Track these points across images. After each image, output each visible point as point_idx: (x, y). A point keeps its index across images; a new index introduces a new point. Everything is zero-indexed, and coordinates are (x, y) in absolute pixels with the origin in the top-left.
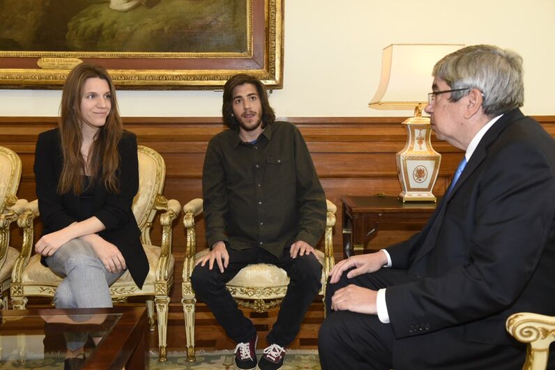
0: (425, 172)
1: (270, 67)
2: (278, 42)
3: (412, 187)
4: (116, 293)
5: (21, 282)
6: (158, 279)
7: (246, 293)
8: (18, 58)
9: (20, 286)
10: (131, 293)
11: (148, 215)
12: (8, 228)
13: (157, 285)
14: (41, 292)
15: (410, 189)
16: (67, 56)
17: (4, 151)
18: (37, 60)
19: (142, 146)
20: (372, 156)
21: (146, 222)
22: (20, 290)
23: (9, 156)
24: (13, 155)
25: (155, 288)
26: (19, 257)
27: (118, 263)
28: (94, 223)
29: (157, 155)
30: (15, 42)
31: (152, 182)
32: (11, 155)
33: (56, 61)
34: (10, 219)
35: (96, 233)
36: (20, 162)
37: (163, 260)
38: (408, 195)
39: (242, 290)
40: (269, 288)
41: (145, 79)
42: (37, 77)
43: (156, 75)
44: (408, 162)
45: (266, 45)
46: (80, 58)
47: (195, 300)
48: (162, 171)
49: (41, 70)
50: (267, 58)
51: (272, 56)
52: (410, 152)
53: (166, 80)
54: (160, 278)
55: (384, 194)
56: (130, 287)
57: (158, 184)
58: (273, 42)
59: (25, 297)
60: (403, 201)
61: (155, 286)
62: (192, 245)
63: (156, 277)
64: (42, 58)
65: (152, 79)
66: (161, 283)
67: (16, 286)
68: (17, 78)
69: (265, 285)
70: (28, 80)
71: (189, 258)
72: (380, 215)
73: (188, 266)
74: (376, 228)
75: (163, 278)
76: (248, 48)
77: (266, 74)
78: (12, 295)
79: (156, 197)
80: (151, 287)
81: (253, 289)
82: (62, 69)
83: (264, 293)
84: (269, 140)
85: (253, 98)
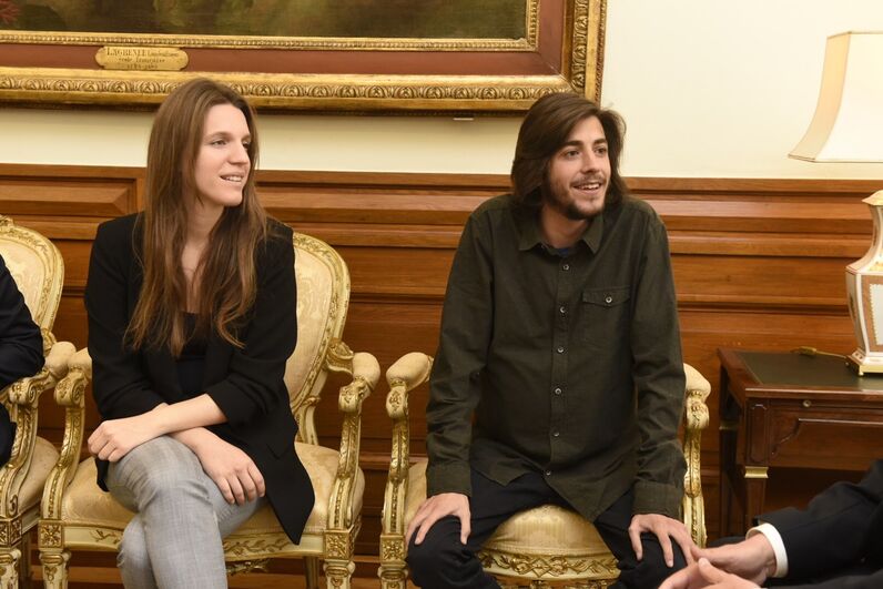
1: (574, 71)
2: (593, 18)
3: (880, 340)
4: (245, 550)
5: (59, 519)
6: (332, 525)
7: (513, 566)
8: (57, 45)
9: (59, 527)
10: (276, 550)
11: (312, 382)
12: (35, 405)
13: (328, 537)
14: (97, 540)
15: (876, 348)
16: (154, 44)
17: (30, 239)
18: (96, 52)
19: (303, 236)
20: (789, 264)
21: (308, 396)
22: (59, 535)
23: (39, 249)
24: (48, 248)
25: (325, 543)
26: (57, 465)
27: (250, 485)
28: (204, 407)
29: (334, 255)
30: (54, 13)
31: (322, 312)
32: (42, 246)
33: (134, 53)
34: (39, 386)
35: (205, 427)
36: (60, 262)
37: (341, 486)
38: (870, 361)
39: (505, 561)
40: (560, 558)
41: (313, 95)
42: (95, 87)
43: (334, 85)
44: (874, 288)
45: (567, 24)
46: (181, 48)
47: (406, 572)
48: (342, 290)
49: (104, 72)
50: (567, 51)
51: (580, 47)
52: (879, 268)
53: (355, 95)
54: (336, 522)
55: (814, 350)
56: (275, 539)
57: (334, 318)
58: (581, 18)
59: (66, 550)
60: (858, 371)
61: (324, 538)
62: (403, 454)
63: (328, 521)
64: (106, 48)
65: (327, 95)
66: (337, 534)
67: (50, 527)
68: (55, 89)
69: (552, 551)
70: (77, 92)
71: (397, 483)
72: (807, 405)
73: (395, 501)
74: (795, 431)
75: (341, 523)
76: (529, 29)
77: (565, 86)
78: (40, 542)
79: (330, 345)
80: (318, 540)
81: (527, 558)
82: (145, 70)
83: (551, 569)
84: (595, 252)
85: (601, 151)
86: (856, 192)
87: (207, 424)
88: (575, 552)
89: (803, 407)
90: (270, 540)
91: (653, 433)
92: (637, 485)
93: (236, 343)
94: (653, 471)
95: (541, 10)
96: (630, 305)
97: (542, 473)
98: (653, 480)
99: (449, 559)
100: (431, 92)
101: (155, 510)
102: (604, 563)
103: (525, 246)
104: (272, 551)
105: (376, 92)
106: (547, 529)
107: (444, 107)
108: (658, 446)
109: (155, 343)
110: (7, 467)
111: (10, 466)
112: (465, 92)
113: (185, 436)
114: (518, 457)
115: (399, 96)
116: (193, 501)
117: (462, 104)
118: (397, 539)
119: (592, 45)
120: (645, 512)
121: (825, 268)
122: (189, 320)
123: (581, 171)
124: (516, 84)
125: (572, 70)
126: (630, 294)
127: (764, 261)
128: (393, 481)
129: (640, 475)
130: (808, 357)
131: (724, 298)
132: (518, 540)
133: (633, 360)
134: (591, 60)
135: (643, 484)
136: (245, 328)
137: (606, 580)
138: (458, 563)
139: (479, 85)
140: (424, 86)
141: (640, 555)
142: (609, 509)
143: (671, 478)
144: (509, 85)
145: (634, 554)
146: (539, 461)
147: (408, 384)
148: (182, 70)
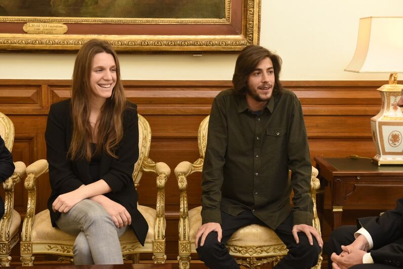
0: (400, 137)
2: (256, 9)
3: (387, 150)
5: (30, 241)
6: (157, 238)
7: (240, 251)
9: (30, 244)
10: (132, 251)
12: (13, 190)
13: (155, 244)
14: (48, 250)
15: (385, 153)
16: (52, 21)
18: (23, 26)
22: (30, 248)
24: (5, 118)
25: (153, 246)
28: (101, 185)
30: (2, 8)
32: (3, 118)
33: (42, 26)
35: (103, 194)
36: (12, 125)
37: (160, 221)
38: (383, 159)
39: (236, 249)
40: (260, 247)
41: (128, 45)
42: (24, 42)
43: (138, 40)
44: (384, 127)
45: (244, 12)
46: (64, 24)
47: (190, 258)
48: (148, 134)
49: (27, 35)
50: (245, 24)
51: (251, 22)
52: (385, 118)
53: (148, 45)
54: (158, 236)
55: (357, 156)
56: (131, 245)
57: (145, 147)
58: (251, 9)
59: (34, 255)
60: (378, 164)
61: (153, 244)
62: (185, 206)
63: (155, 236)
64: (28, 24)
65: (135, 45)
66: (159, 242)
67: (26, 245)
68: (4, 43)
69: (257, 244)
70: (15, 45)
71: (184, 219)
72: (358, 178)
73: (184, 226)
74: (354, 190)
75: (161, 237)
76: (227, 14)
77: (244, 40)
78: (21, 252)
79: (144, 160)
80: (150, 245)
81: (246, 248)
82: (47, 34)
83: (256, 252)
84: (271, 112)
85: (271, 72)
86: (374, 86)
87: (104, 193)
88: (266, 244)
89: (357, 179)
90: (129, 246)
91: (299, 190)
92: (295, 212)
93: (114, 156)
94: (301, 206)
95: (232, 5)
96: (287, 136)
97: (251, 210)
98: (301, 210)
99: (217, 247)
100: (183, 43)
101: (92, 229)
102: (278, 249)
103: (240, 111)
104: (130, 251)
105: (158, 43)
106: (254, 234)
107: (189, 50)
108: (302, 195)
109: (81, 156)
110: (3, 218)
111: (5, 218)
112: (199, 43)
113: (96, 198)
114: (239, 204)
115: (168, 45)
116: (108, 224)
117: (197, 48)
118: (187, 243)
119: (256, 22)
120: (298, 223)
121: (359, 120)
122: (93, 146)
123: (261, 82)
124: (221, 39)
125: (247, 32)
126: (287, 131)
127: (333, 117)
128: (182, 218)
129: (295, 208)
130: (354, 159)
131: (316, 134)
132: (242, 240)
133: (289, 160)
134: (255, 28)
135: (297, 211)
136: (118, 150)
137: (279, 256)
138: (220, 249)
139: (205, 39)
140: (180, 40)
141: (298, 241)
142: (281, 224)
143: (308, 209)
144: (218, 39)
145: (295, 241)
146: (248, 205)
147: (185, 175)
148: (65, 34)
